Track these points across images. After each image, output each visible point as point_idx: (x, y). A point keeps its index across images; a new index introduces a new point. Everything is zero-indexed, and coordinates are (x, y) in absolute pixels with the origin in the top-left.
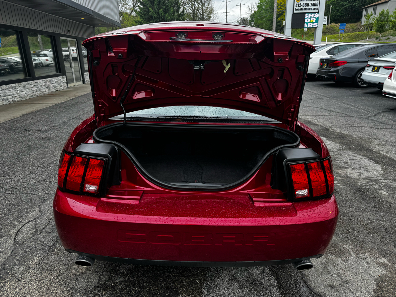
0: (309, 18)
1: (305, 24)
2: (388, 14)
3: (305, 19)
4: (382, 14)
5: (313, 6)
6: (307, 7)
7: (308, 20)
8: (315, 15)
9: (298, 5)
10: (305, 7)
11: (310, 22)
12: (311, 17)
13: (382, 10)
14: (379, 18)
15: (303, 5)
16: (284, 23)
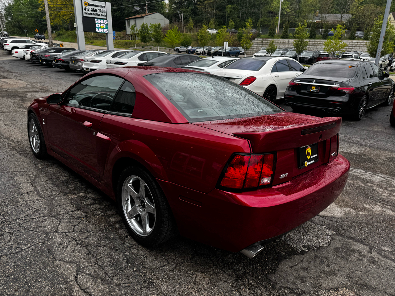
0: (99, 23)
1: (97, 29)
2: (147, 27)
3: (95, 24)
4: (143, 27)
5: (101, 12)
6: (95, 13)
7: (98, 25)
8: (104, 21)
9: (86, 9)
10: (93, 12)
11: (100, 28)
12: (101, 22)
13: (142, 24)
14: (141, 30)
15: (91, 10)
16: (75, 25)
